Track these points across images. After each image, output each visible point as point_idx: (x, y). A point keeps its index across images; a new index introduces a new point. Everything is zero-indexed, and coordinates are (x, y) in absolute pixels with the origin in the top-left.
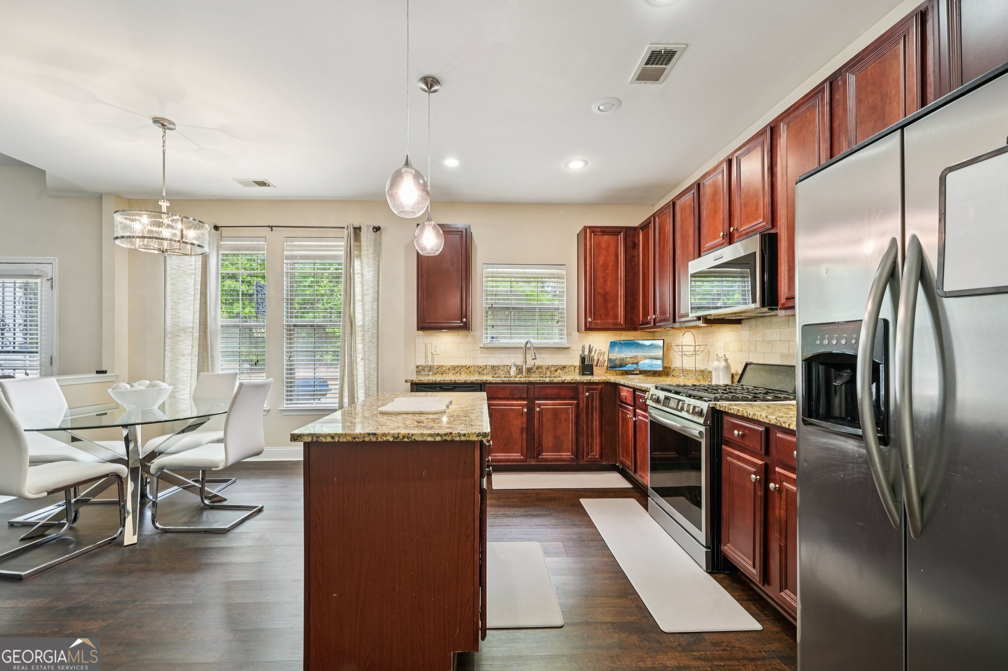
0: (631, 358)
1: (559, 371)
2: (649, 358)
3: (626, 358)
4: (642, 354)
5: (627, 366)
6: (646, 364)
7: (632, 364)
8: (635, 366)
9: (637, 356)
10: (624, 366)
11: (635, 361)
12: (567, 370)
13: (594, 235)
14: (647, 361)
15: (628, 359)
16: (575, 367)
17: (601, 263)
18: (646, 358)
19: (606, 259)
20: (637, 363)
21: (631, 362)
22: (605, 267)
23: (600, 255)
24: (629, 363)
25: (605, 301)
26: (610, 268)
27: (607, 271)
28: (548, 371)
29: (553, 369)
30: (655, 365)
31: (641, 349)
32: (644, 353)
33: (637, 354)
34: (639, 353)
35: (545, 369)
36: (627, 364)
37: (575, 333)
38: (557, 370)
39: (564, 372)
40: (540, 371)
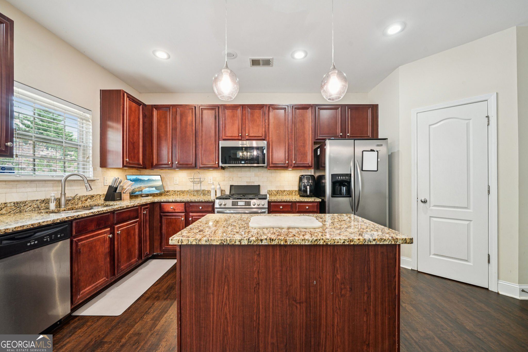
0: (137, 188)
1: (89, 200)
2: (148, 187)
3: (135, 188)
4: (144, 185)
5: (136, 193)
6: (147, 190)
7: (139, 191)
8: (140, 193)
9: (141, 187)
10: (134, 193)
11: (140, 190)
12: (95, 199)
13: (129, 100)
14: (147, 189)
15: (136, 189)
16: (100, 195)
17: (132, 121)
18: (146, 187)
19: (134, 119)
20: (141, 191)
21: (138, 190)
22: (134, 124)
23: (131, 115)
24: (137, 191)
25: (134, 148)
26: (136, 126)
27: (135, 128)
28: (80, 201)
29: (84, 199)
30: (152, 190)
31: (143, 182)
32: (145, 184)
33: (141, 186)
34: (142, 185)
35: (77, 200)
36: (136, 192)
37: (99, 169)
38: (87, 199)
39: (92, 200)
40: (72, 202)
